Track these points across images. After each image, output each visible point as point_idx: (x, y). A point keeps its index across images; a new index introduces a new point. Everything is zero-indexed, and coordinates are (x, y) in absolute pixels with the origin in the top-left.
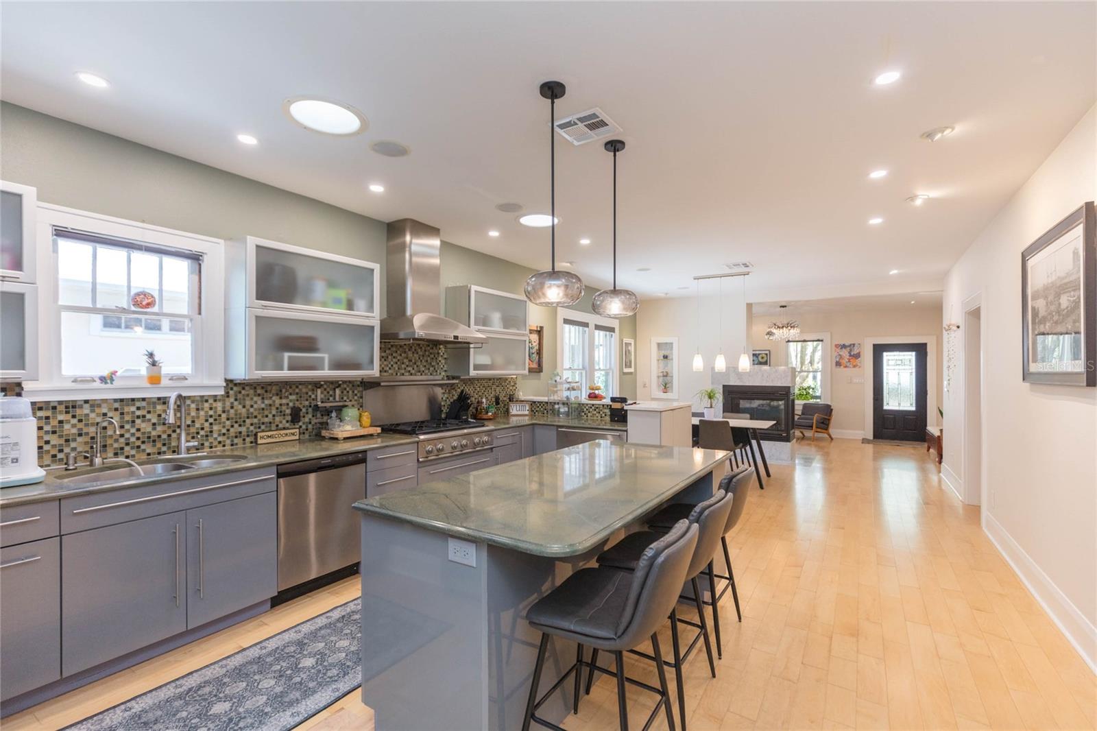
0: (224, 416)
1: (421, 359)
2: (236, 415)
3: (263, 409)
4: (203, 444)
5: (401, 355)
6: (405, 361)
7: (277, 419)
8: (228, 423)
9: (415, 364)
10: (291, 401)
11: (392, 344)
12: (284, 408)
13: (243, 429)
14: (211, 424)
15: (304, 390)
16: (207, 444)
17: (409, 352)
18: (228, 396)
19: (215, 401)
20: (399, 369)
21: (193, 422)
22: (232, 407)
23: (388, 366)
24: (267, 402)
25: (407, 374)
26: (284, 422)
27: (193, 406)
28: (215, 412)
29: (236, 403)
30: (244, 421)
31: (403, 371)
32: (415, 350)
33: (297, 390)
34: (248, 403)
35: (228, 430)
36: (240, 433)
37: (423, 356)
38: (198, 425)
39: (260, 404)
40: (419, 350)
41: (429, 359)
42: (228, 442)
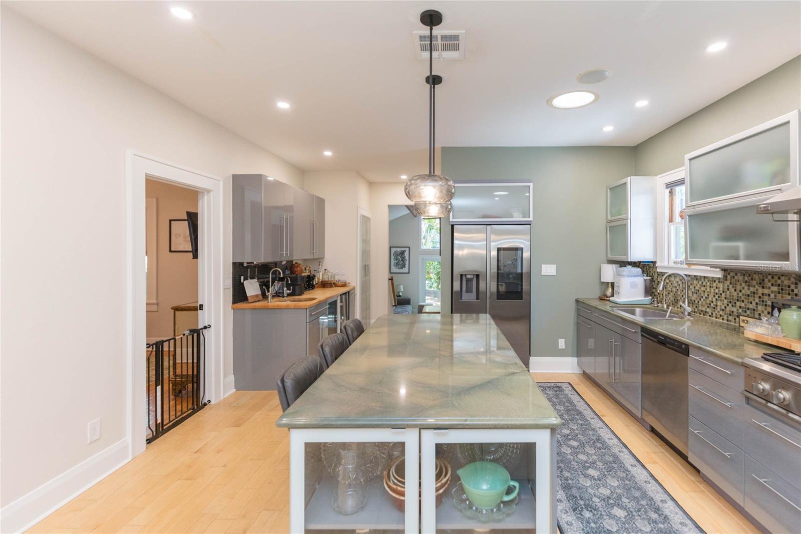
0: (723, 295)
2: (730, 296)
3: (748, 296)
4: (712, 314)
7: (759, 308)
8: (726, 301)
10: (772, 292)
12: (766, 298)
13: (734, 309)
14: (716, 299)
15: (786, 282)
16: (714, 314)
18: (726, 280)
19: (719, 282)
21: (708, 295)
22: (728, 289)
24: (752, 289)
27: (708, 284)
28: (719, 291)
29: (731, 286)
30: (735, 303)
33: (779, 282)
34: (738, 287)
35: (725, 307)
36: (733, 312)
38: (710, 299)
39: (746, 291)
42: (725, 317)
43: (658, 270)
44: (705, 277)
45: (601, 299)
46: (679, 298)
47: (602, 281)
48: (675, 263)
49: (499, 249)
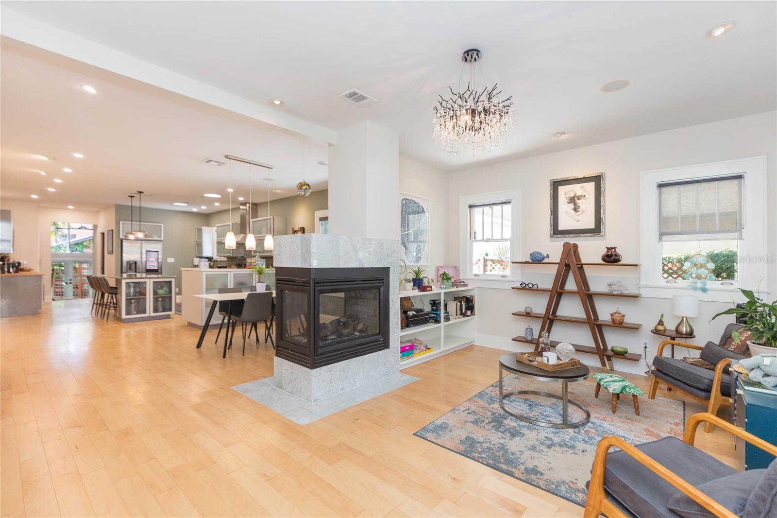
49: (147, 251)
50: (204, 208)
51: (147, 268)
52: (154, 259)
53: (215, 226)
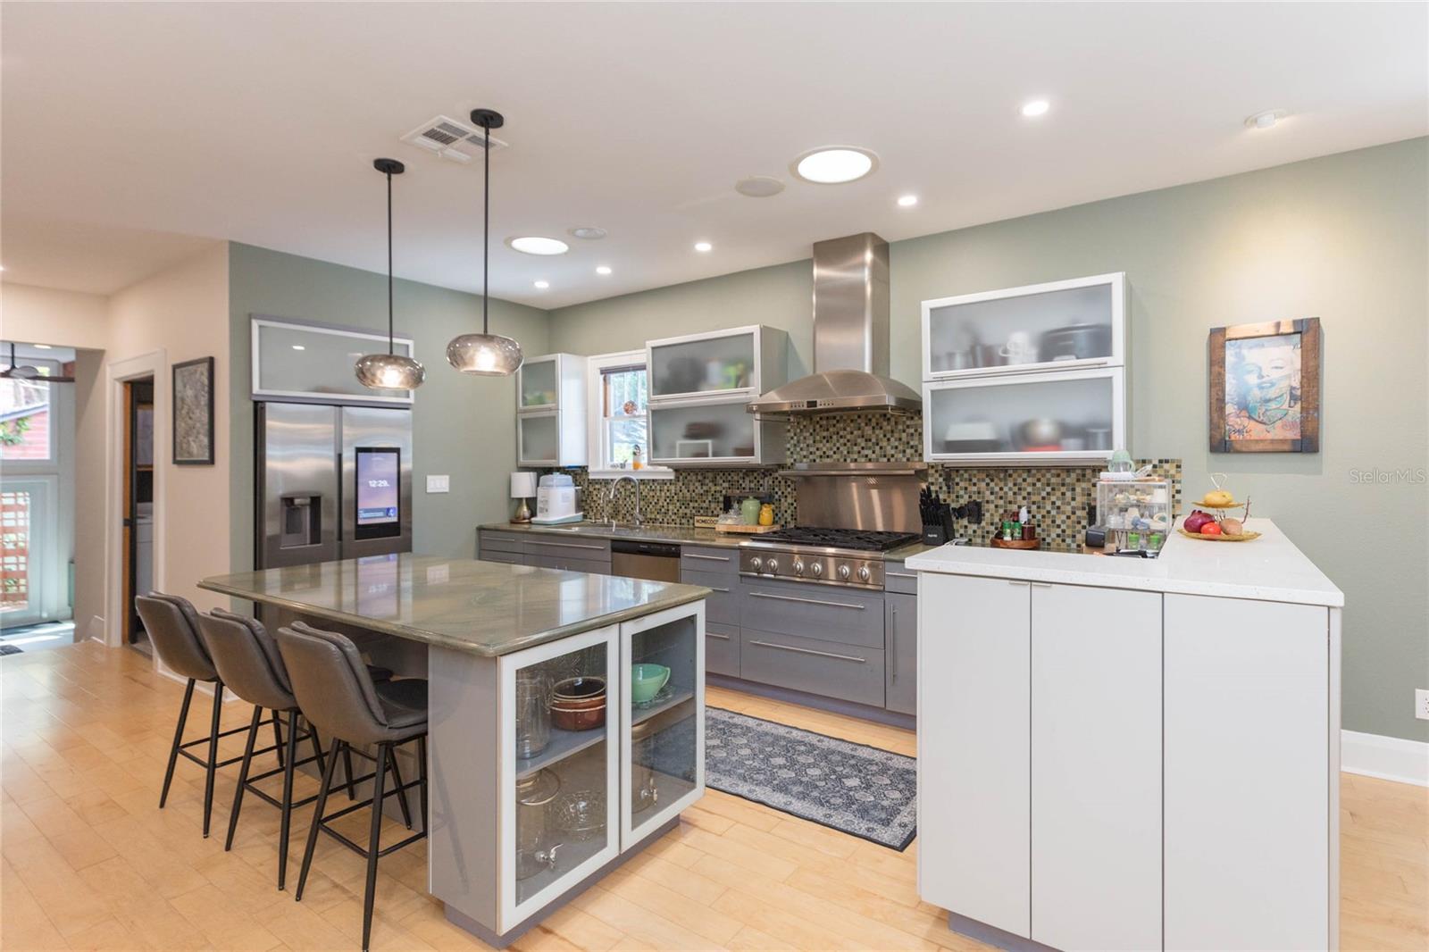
0: (676, 497)
1: (889, 436)
2: (683, 497)
3: (701, 495)
5: (852, 433)
6: (859, 440)
7: (713, 505)
8: (678, 504)
9: (877, 444)
10: (724, 488)
11: (838, 418)
12: (718, 495)
13: (688, 511)
14: (668, 503)
15: (736, 478)
16: (665, 520)
17: (867, 428)
18: (679, 480)
19: (670, 484)
20: (848, 453)
21: (658, 500)
22: (680, 491)
23: (831, 449)
24: (705, 488)
25: (863, 460)
26: (718, 509)
27: (658, 487)
28: (670, 493)
29: (683, 487)
30: (688, 504)
31: (856, 456)
32: (877, 424)
33: (729, 478)
34: (691, 488)
36: (686, 514)
37: (892, 432)
38: (661, 504)
39: (699, 490)
40: (885, 423)
41: (904, 435)
42: (678, 521)
43: (591, 477)
44: (653, 480)
45: (512, 522)
46: (621, 509)
47: (514, 496)
48: (613, 466)
49: (359, 450)
50: (604, 270)
51: (361, 522)
52: (385, 483)
53: (644, 347)
